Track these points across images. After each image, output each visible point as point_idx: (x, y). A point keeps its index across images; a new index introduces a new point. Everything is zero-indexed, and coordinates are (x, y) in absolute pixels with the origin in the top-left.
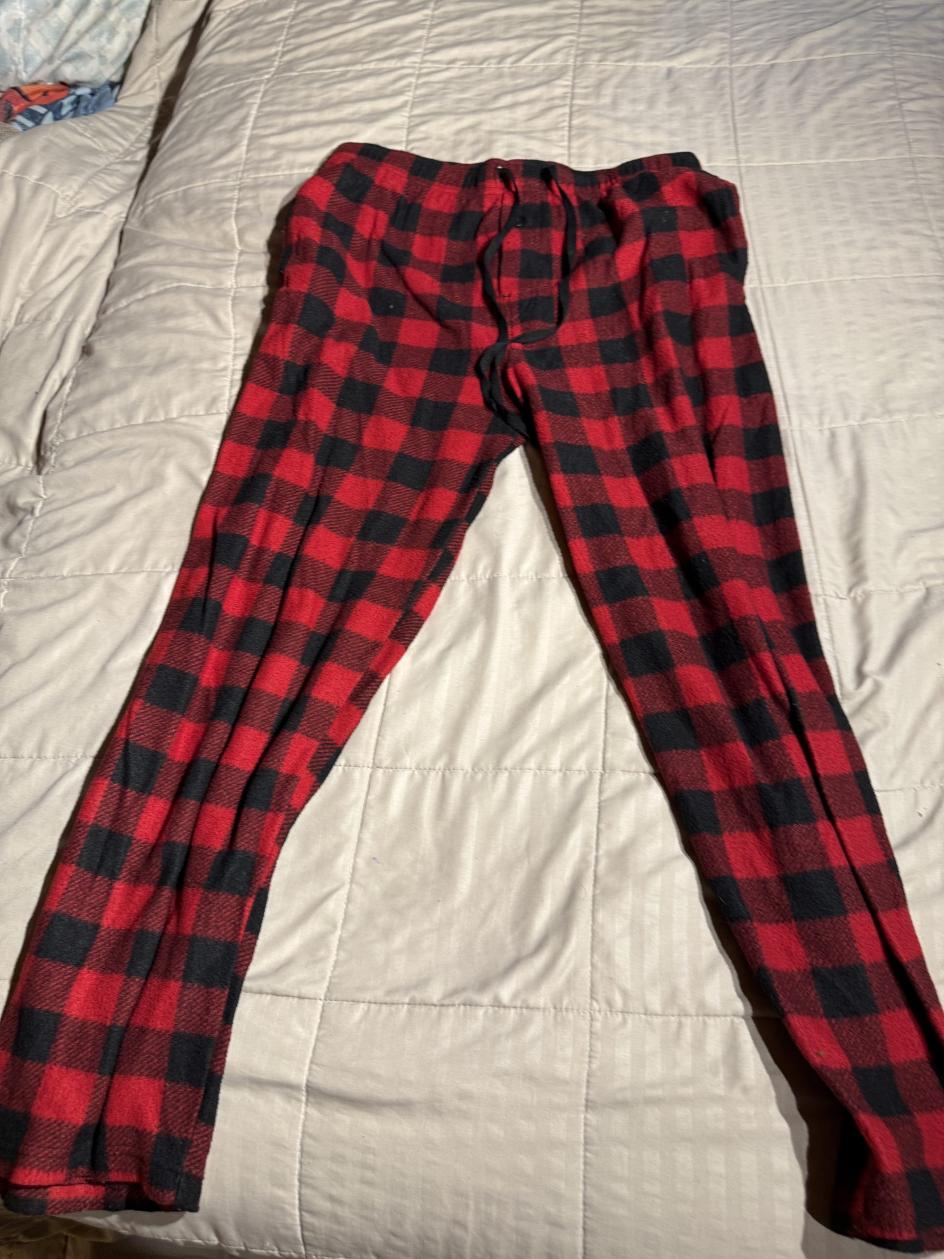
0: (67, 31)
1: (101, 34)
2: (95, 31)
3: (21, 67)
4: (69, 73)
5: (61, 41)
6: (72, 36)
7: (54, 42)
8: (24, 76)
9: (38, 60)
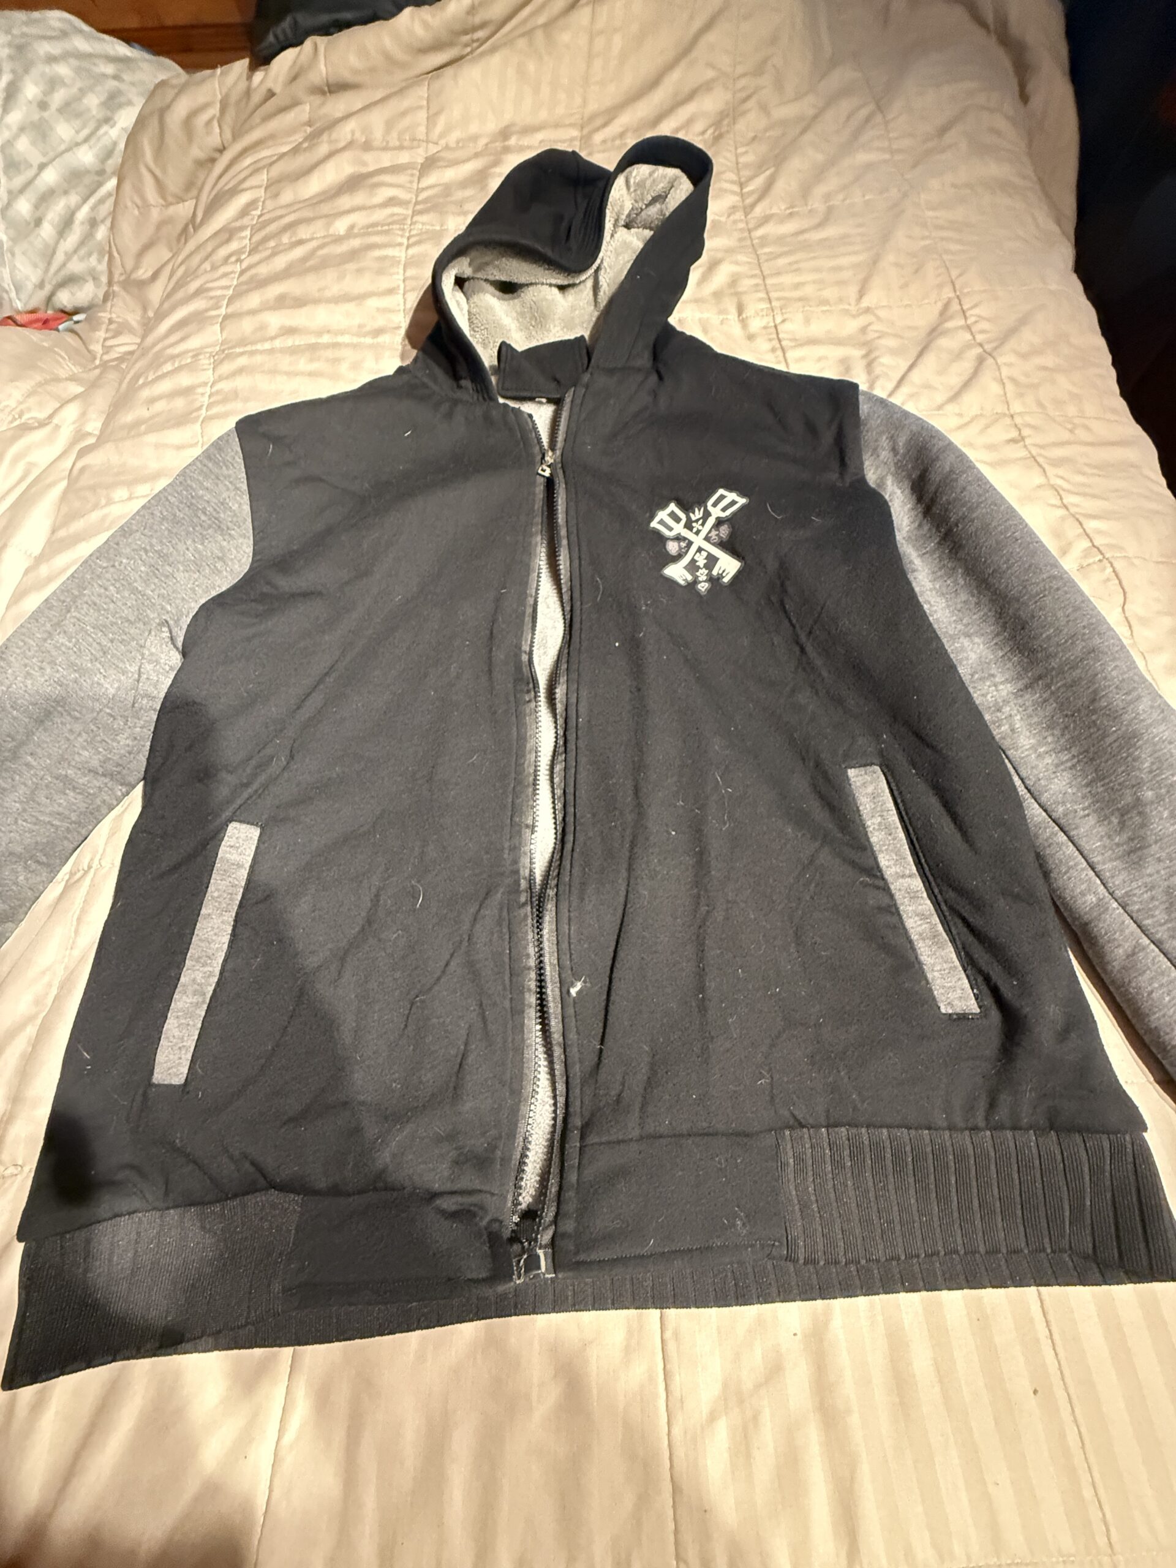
0: (54, 252)
1: (90, 254)
2: (82, 252)
3: (13, 295)
4: (65, 299)
5: (49, 263)
6: (60, 257)
7: (42, 265)
8: (19, 305)
9: (30, 286)
